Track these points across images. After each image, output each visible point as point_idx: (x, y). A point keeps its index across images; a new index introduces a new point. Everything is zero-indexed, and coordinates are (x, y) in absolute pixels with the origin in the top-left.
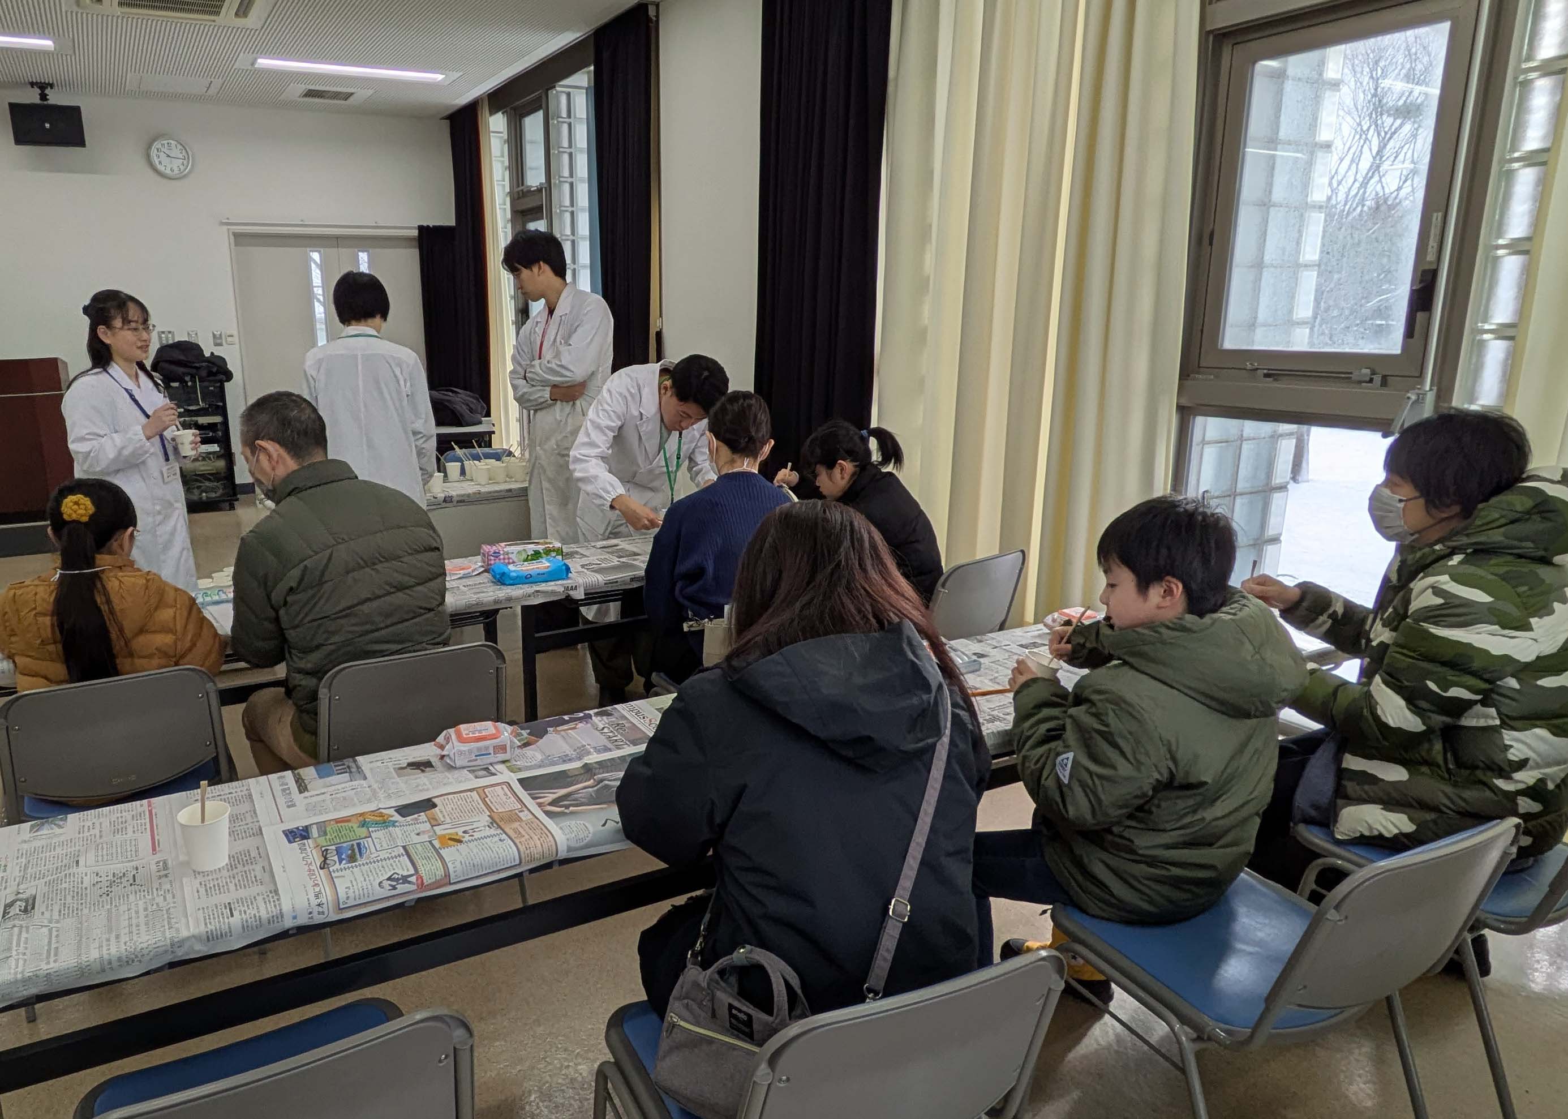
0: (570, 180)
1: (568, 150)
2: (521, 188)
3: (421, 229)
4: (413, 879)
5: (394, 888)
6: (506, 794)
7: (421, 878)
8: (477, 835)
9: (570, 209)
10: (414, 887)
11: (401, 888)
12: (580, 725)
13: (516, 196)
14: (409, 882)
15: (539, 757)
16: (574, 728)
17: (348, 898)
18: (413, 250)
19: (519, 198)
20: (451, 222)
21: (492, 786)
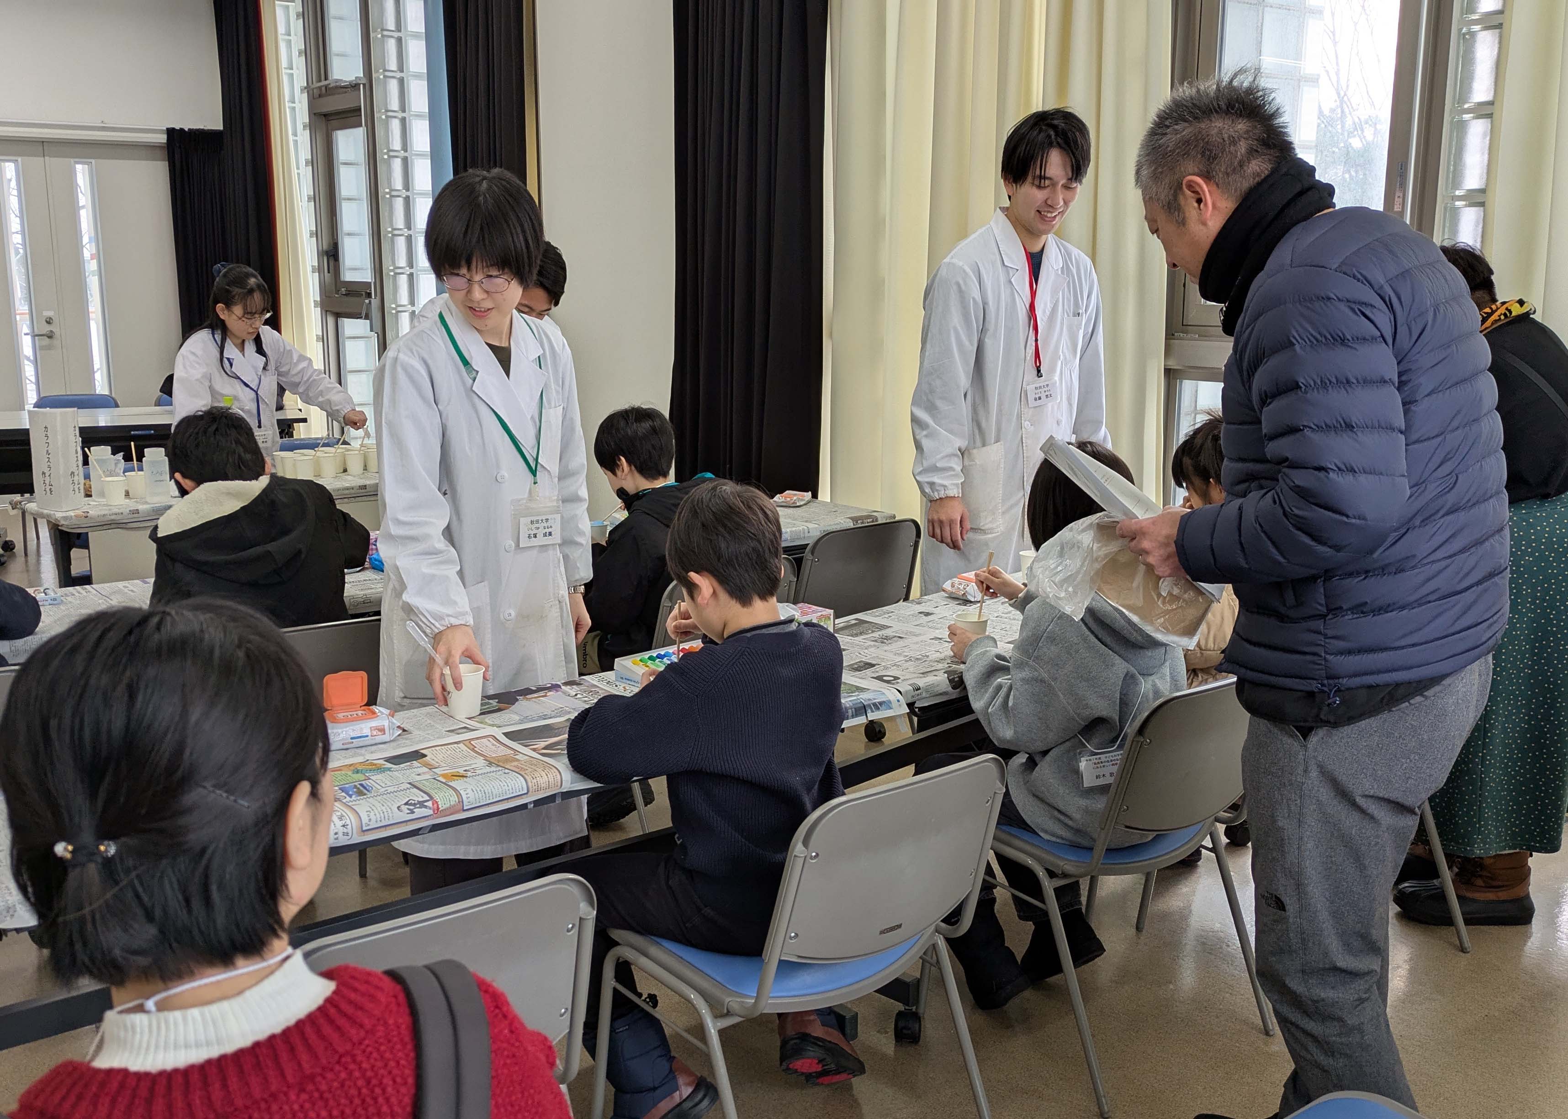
0: (399, 75)
1: (396, 35)
2: (324, 83)
3: (171, 132)
4: (429, 804)
5: (413, 812)
6: (493, 745)
7: (437, 802)
8: (478, 772)
9: (400, 115)
10: (431, 812)
11: (420, 812)
12: (549, 694)
13: (316, 92)
14: (426, 807)
15: (517, 718)
16: (545, 696)
17: (370, 820)
18: (159, 162)
19: (320, 96)
20: (215, 123)
21: (477, 738)
